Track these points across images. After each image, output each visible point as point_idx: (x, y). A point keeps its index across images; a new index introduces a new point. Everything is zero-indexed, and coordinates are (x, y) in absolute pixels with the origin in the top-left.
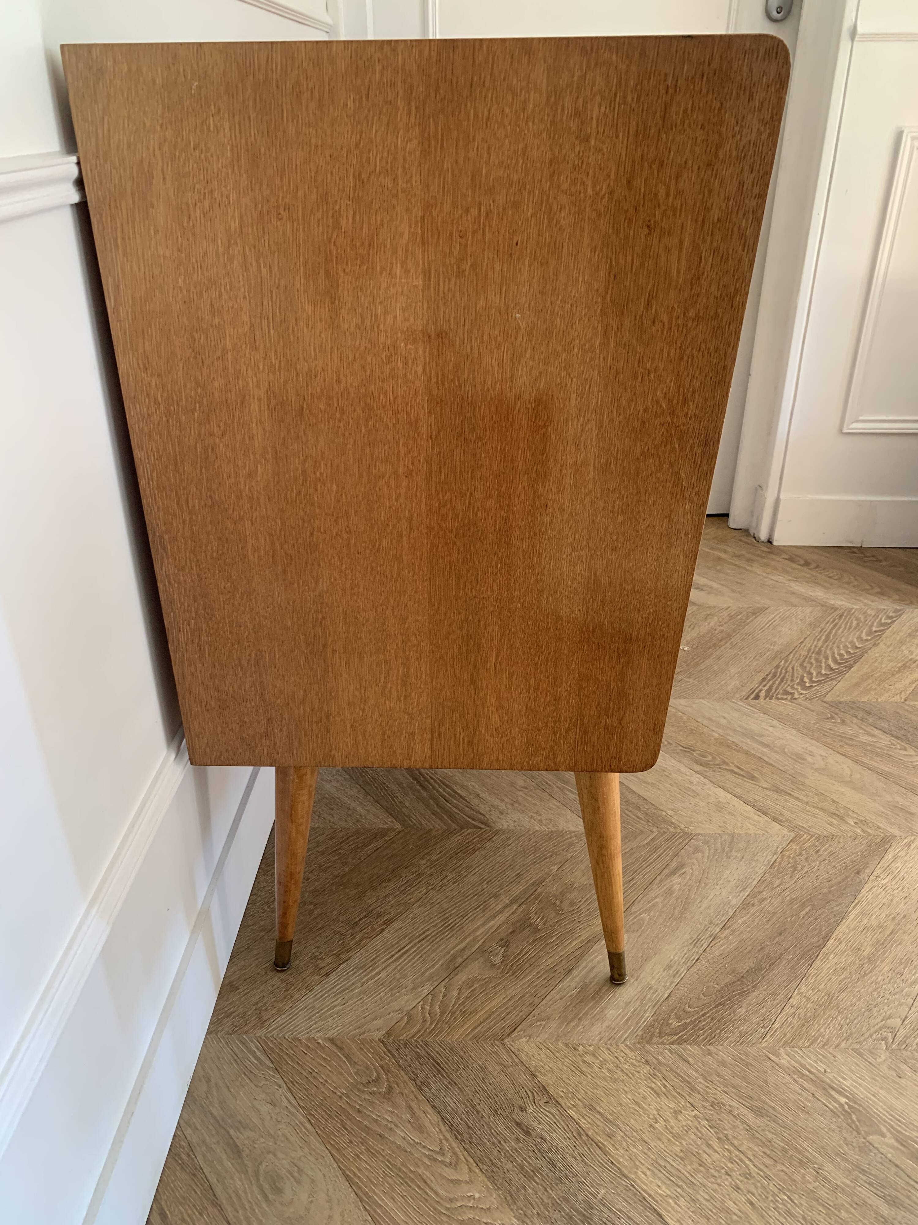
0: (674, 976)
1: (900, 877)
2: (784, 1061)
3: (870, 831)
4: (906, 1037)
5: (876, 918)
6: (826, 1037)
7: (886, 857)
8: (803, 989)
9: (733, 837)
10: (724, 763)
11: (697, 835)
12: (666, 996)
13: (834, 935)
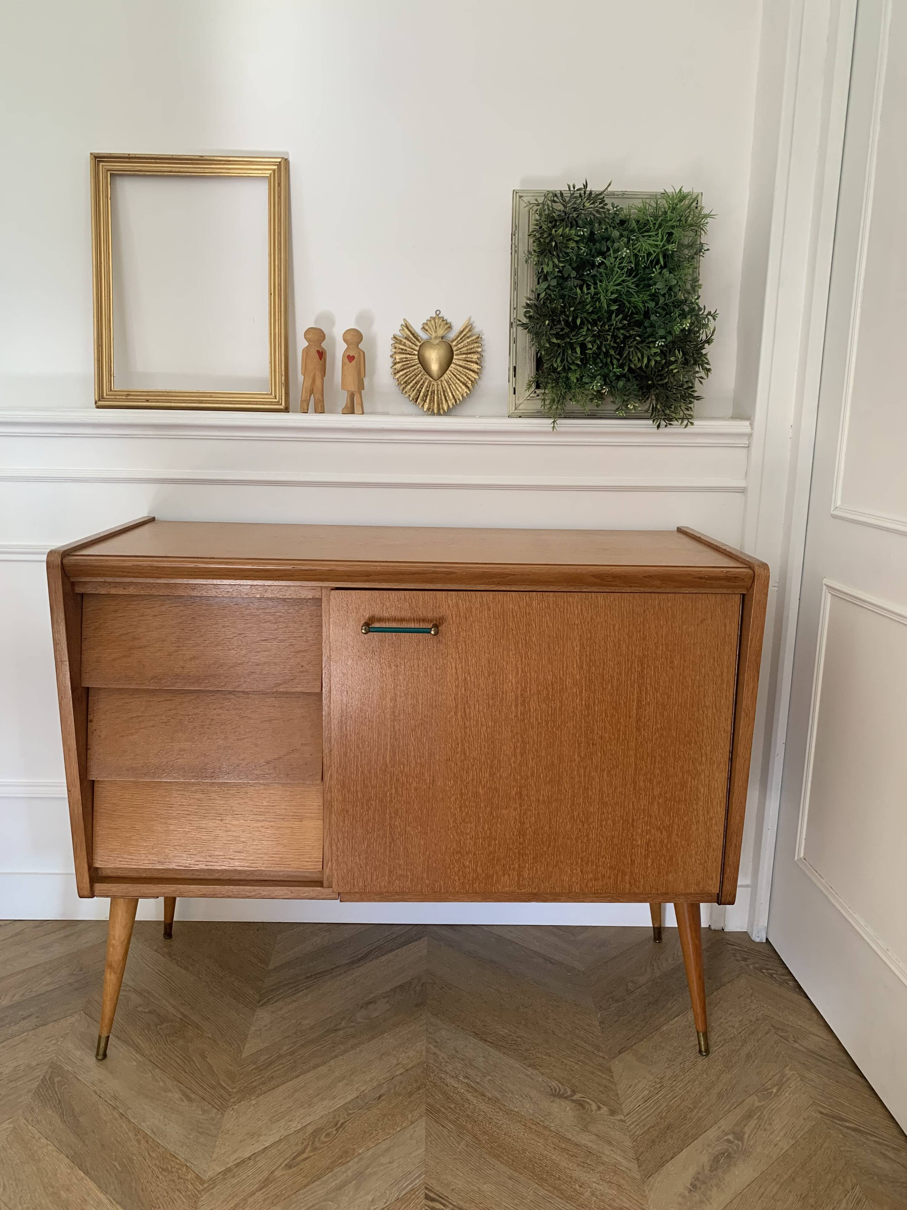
0: (92, 1083)
6: (9, 1150)
8: (50, 1148)
9: (215, 1137)
10: (315, 1149)
11: (223, 1115)
12: (79, 1078)
13: (87, 1178)
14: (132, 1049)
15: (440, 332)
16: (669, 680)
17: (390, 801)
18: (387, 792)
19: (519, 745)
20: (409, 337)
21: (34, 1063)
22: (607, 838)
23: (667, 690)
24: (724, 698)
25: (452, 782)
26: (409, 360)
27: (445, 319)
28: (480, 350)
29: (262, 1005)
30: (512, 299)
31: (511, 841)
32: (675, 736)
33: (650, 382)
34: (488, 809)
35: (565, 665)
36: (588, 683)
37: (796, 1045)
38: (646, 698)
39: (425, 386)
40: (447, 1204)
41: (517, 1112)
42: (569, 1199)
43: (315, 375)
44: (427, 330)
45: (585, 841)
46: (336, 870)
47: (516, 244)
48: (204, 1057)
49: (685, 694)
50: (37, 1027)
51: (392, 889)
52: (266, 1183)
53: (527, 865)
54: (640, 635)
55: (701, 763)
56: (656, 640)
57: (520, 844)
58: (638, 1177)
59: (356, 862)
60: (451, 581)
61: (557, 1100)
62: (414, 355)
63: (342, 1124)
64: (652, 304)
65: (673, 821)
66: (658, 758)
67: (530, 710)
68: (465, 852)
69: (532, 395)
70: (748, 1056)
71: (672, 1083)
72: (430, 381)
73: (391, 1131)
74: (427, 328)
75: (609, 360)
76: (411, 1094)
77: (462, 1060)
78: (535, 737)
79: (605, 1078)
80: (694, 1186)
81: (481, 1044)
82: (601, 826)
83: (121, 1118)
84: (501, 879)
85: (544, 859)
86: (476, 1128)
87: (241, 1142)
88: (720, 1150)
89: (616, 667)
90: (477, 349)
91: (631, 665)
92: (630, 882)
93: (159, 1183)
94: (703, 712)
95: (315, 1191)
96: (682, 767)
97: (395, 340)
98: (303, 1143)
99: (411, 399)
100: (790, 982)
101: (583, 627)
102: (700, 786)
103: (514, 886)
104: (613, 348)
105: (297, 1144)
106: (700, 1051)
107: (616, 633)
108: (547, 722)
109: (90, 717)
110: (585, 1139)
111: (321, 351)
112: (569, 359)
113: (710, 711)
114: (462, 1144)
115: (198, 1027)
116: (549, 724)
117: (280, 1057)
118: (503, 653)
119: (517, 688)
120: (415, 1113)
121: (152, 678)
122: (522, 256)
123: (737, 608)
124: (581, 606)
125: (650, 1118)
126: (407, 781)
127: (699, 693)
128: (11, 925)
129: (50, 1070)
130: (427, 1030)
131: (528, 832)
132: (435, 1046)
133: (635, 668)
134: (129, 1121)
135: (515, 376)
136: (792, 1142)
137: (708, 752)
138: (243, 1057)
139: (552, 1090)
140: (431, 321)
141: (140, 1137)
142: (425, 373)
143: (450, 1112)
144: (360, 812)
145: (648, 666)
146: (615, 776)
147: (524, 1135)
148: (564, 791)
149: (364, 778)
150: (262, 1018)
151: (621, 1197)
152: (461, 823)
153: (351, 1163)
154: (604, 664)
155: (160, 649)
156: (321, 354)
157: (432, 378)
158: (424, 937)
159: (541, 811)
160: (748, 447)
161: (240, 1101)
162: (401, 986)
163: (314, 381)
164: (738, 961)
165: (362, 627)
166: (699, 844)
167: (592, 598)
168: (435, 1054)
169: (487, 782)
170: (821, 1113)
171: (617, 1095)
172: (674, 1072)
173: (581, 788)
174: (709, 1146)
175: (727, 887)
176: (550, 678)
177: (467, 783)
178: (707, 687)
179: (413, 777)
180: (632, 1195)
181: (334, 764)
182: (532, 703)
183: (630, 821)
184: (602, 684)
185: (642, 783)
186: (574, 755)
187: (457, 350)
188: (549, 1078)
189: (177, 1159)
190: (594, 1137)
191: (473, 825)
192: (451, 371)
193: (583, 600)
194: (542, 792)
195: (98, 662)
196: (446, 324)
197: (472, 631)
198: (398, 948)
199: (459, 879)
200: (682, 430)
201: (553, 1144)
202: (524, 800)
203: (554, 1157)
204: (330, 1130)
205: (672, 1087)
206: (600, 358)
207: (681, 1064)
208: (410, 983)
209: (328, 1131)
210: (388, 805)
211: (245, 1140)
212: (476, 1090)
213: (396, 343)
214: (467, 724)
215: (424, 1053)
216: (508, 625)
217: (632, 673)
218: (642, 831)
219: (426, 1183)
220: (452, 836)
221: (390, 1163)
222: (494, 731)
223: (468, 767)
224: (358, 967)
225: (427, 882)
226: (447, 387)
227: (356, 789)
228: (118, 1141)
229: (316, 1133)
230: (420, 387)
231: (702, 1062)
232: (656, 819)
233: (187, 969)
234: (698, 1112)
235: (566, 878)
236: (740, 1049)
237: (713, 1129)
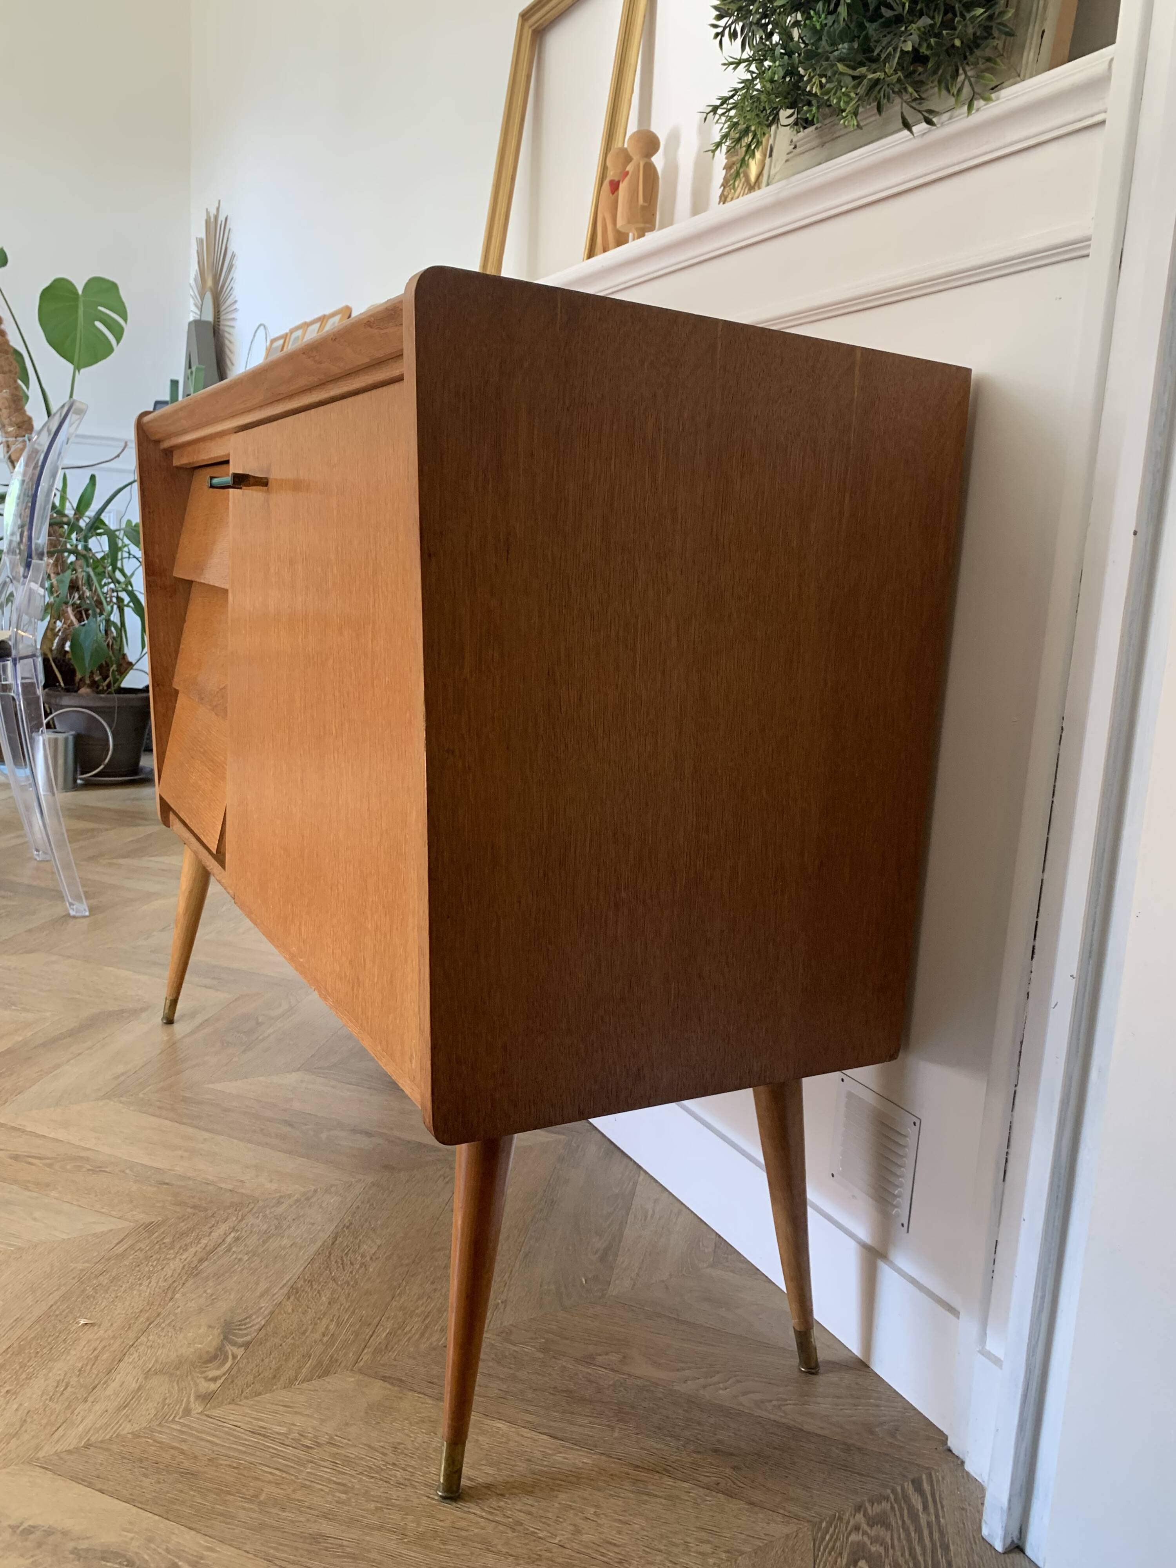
11: (96, 1100)
53: (304, 915)
61: (217, 1332)
63: (104, 1171)
69: (793, 152)
84: (291, 928)
111: (617, 180)
114: (86, 1264)
125: (209, 1446)
130: (333, 1186)
132: (297, 1200)
139: (242, 1321)
143: (153, 1241)
150: (287, 1078)
161: (123, 1103)
168: (281, 1203)
171: (259, 1394)
188: (272, 1312)
190: (134, 1386)
201: (105, 1347)
203: (74, 1352)
235: (323, 958)
236: (499, 1553)
237: (202, 1540)
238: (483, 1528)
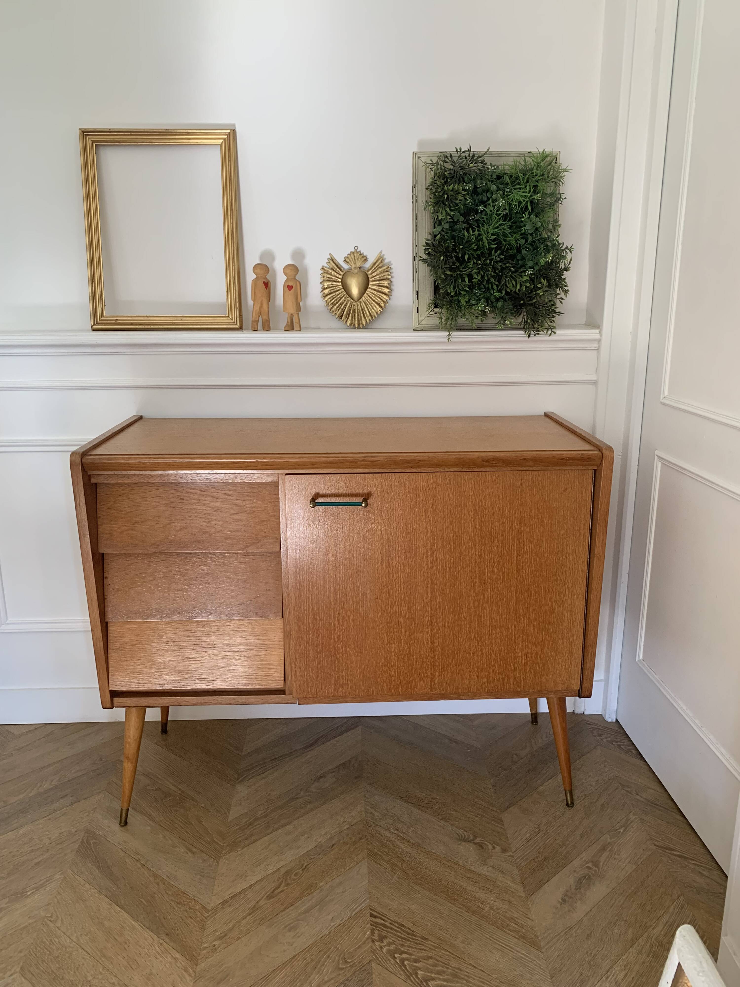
0: (119, 843)
1: (158, 956)
2: (57, 876)
3: (205, 951)
4: (48, 926)
5: (128, 934)
6: (63, 894)
7: (177, 954)
8: (93, 891)
9: (213, 878)
10: (287, 885)
11: (218, 862)
12: (108, 839)
13: (122, 911)
14: (146, 818)
15: (359, 264)
16: (541, 534)
17: (334, 629)
18: (331, 623)
19: (429, 586)
20: (334, 268)
21: (73, 830)
22: (496, 652)
23: (539, 542)
24: (582, 546)
25: (380, 614)
26: (335, 286)
27: (361, 253)
28: (389, 277)
29: (239, 782)
30: (414, 238)
31: (425, 656)
32: (545, 575)
33: (522, 302)
34: (407, 633)
35: (463, 526)
36: (480, 538)
37: (638, 797)
38: (523, 549)
39: (347, 307)
40: (386, 919)
41: (434, 853)
42: (474, 913)
43: (262, 301)
44: (348, 262)
45: (479, 654)
46: (295, 682)
47: (417, 194)
48: (200, 822)
49: (552, 545)
50: (73, 803)
51: (337, 694)
52: (254, 909)
53: (437, 673)
54: (519, 502)
55: (565, 595)
56: (530, 505)
57: (432, 658)
58: (524, 895)
59: (310, 675)
60: (376, 466)
61: (463, 843)
62: (338, 282)
63: (306, 866)
64: (523, 241)
65: (545, 638)
66: (533, 592)
67: (437, 560)
68: (390, 665)
69: (431, 313)
70: (603, 806)
71: (547, 828)
72: (352, 303)
73: (343, 870)
74: (348, 260)
75: (490, 285)
76: (355, 843)
77: (392, 816)
78: (441, 580)
79: (498, 826)
80: (564, 900)
81: (405, 805)
82: (491, 643)
83: (143, 867)
84: (418, 684)
85: (449, 669)
86: (405, 865)
87: (233, 881)
88: (582, 874)
89: (501, 526)
90: (387, 276)
91: (512, 524)
92: (513, 683)
93: (176, 913)
94: (566, 557)
95: (290, 914)
96: (551, 598)
97: (323, 270)
98: (278, 881)
99: (337, 316)
100: (633, 751)
101: (476, 498)
102: (564, 612)
103: (427, 689)
104: (493, 277)
105: (274, 882)
106: (567, 804)
107: (501, 501)
108: (450, 568)
109: (105, 575)
110: (484, 870)
111: (266, 281)
112: (459, 286)
113: (571, 557)
114: (395, 877)
115: (193, 800)
116: (452, 570)
117: (256, 819)
118: (416, 518)
119: (427, 544)
120: (359, 857)
121: (152, 545)
122: (422, 205)
123: (590, 481)
124: (474, 482)
125: (531, 853)
126: (346, 615)
127: (563, 543)
128: (43, 728)
129: (87, 835)
130: (365, 796)
131: (437, 649)
132: (371, 808)
133: (515, 526)
134: (149, 869)
135: (418, 299)
136: (634, 867)
137: (570, 587)
138: (229, 820)
139: (459, 836)
140: (350, 255)
141: (158, 880)
142: (348, 296)
143: (385, 855)
144: (312, 638)
145: (525, 524)
146: (502, 606)
147: (440, 868)
148: (463, 618)
149: (314, 613)
150: (241, 791)
151: (512, 910)
152: (387, 644)
153: (314, 894)
154: (492, 524)
155: (157, 522)
156: (267, 285)
157: (353, 300)
158: (358, 726)
159: (447, 633)
160: (598, 349)
161: (230, 853)
162: (343, 763)
163: (261, 306)
164: (594, 736)
165: (310, 502)
166: (564, 654)
167: (482, 476)
168: (371, 813)
169: (406, 613)
170: (655, 845)
171: (507, 837)
172: (548, 820)
173: (476, 616)
174: (575, 871)
175: (585, 685)
176: (452, 535)
177: (391, 615)
178: (568, 539)
179: (351, 612)
180: (519, 908)
181: (291, 603)
182: (438, 555)
183: (513, 639)
184: (490, 538)
185: (521, 611)
186: (471, 591)
187: (372, 278)
188: (456, 827)
189: (187, 895)
190: (491, 868)
191: (396, 646)
192: (367, 294)
193: (476, 477)
194: (447, 620)
195: (110, 533)
196: (363, 257)
197: (393, 502)
198: (340, 735)
199: (387, 685)
200: (547, 338)
201: (462, 875)
202: (433, 626)
203: (462, 884)
204: (298, 870)
205: (547, 831)
206: (483, 284)
207: (553, 814)
208: (350, 761)
209: (297, 871)
210: (333, 632)
211: (236, 880)
212: (403, 839)
213: (324, 273)
214: (391, 571)
215: (363, 813)
216: (419, 498)
217: (512, 530)
218: (522, 646)
219: (370, 906)
220: (380, 654)
221: (343, 892)
222: (411, 576)
223: (392, 603)
224: (310, 750)
225: (363, 688)
226: (365, 306)
227: (309, 622)
228: (142, 884)
229: (288, 873)
230: (344, 307)
231: (569, 812)
232: (532, 636)
233: (180, 756)
234: (566, 848)
235: (466, 682)
236: (596, 801)
237: (577, 860)
238: (586, 802)
